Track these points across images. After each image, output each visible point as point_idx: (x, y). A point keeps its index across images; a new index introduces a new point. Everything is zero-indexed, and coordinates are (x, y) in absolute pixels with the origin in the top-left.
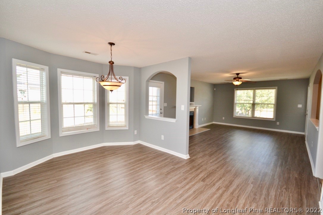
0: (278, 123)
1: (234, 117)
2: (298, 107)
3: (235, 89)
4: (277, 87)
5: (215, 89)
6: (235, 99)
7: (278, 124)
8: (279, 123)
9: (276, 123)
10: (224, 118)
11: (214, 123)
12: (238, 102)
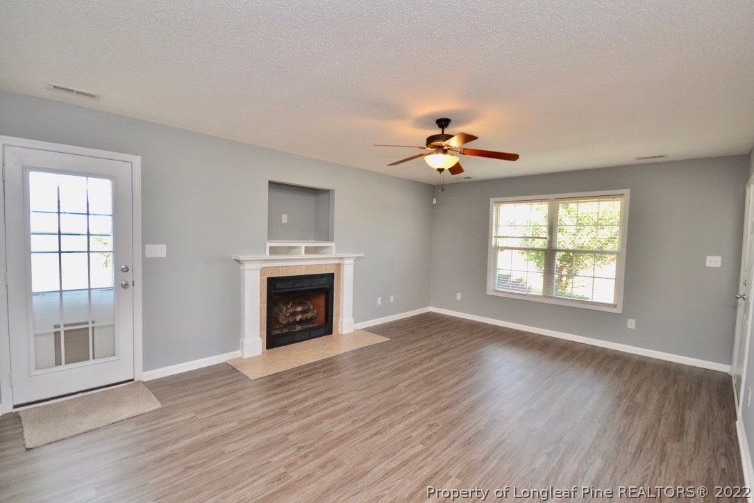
0: (631, 323)
1: (489, 293)
2: (708, 264)
3: (492, 200)
4: (627, 192)
5: (434, 202)
6: (494, 235)
7: (633, 327)
8: (634, 321)
9: (626, 322)
10: (459, 297)
11: (431, 309)
12: (501, 243)
